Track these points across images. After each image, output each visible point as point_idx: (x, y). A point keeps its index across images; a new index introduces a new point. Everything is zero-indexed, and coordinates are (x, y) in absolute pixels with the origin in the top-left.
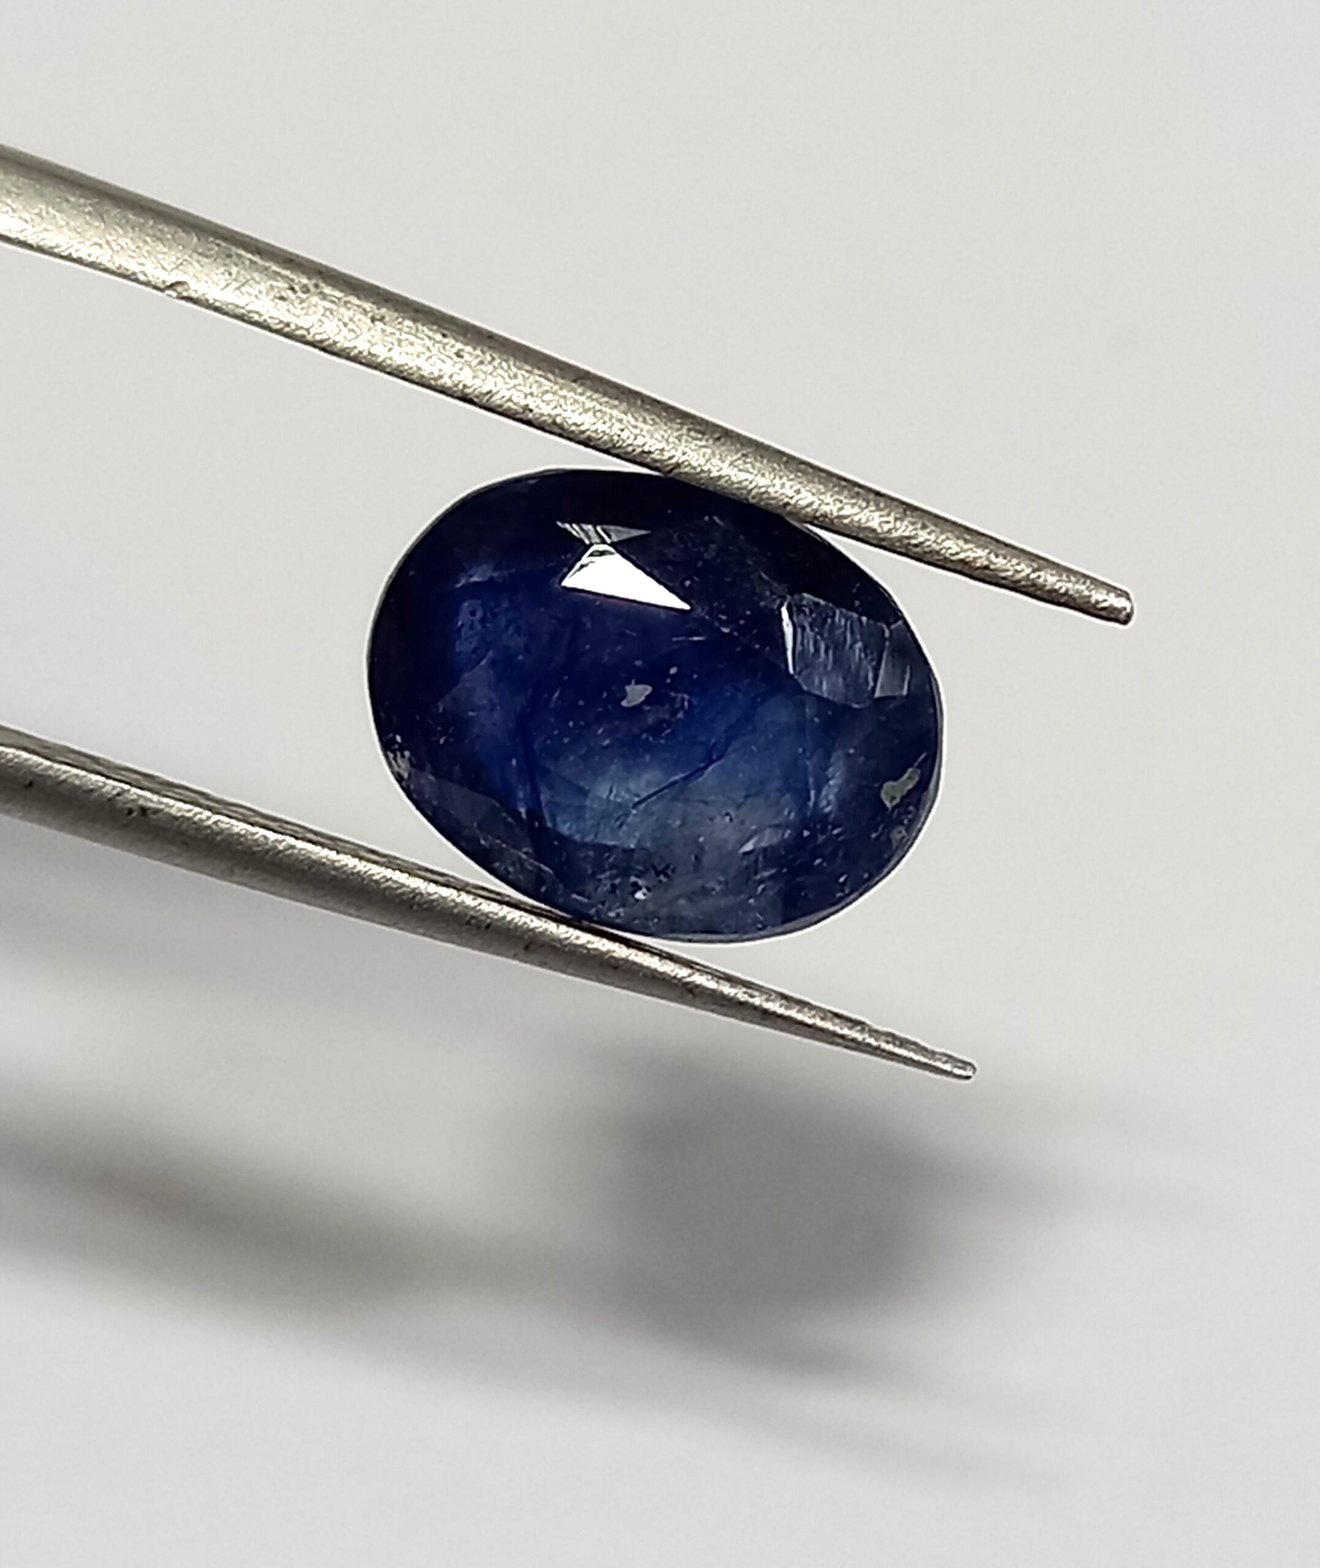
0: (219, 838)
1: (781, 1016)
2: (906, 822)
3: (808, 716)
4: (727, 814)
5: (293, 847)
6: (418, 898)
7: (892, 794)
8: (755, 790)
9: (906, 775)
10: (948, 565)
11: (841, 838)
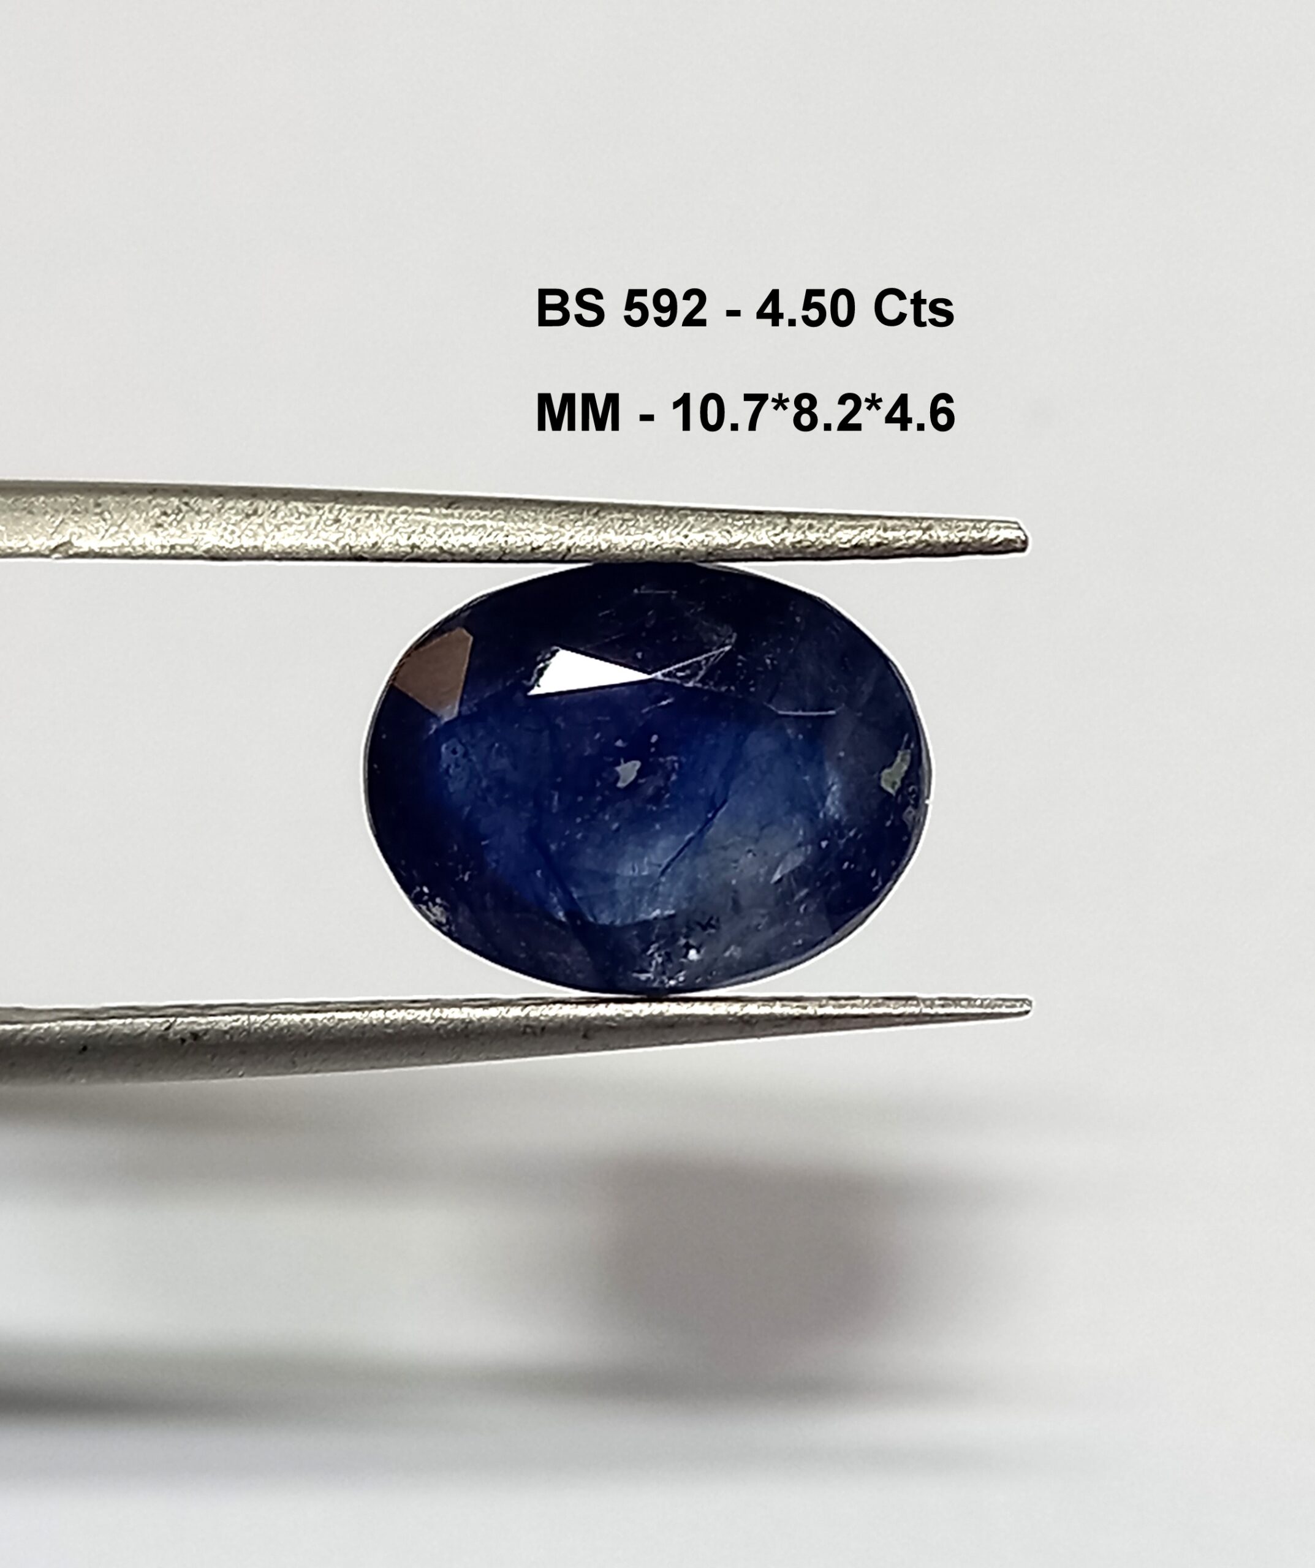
0: (271, 1036)
1: (838, 1017)
2: (912, 802)
3: (792, 737)
4: (750, 851)
5: (341, 1020)
6: (470, 1026)
7: (891, 780)
8: (766, 822)
9: (899, 759)
10: (846, 554)
11: (860, 836)
